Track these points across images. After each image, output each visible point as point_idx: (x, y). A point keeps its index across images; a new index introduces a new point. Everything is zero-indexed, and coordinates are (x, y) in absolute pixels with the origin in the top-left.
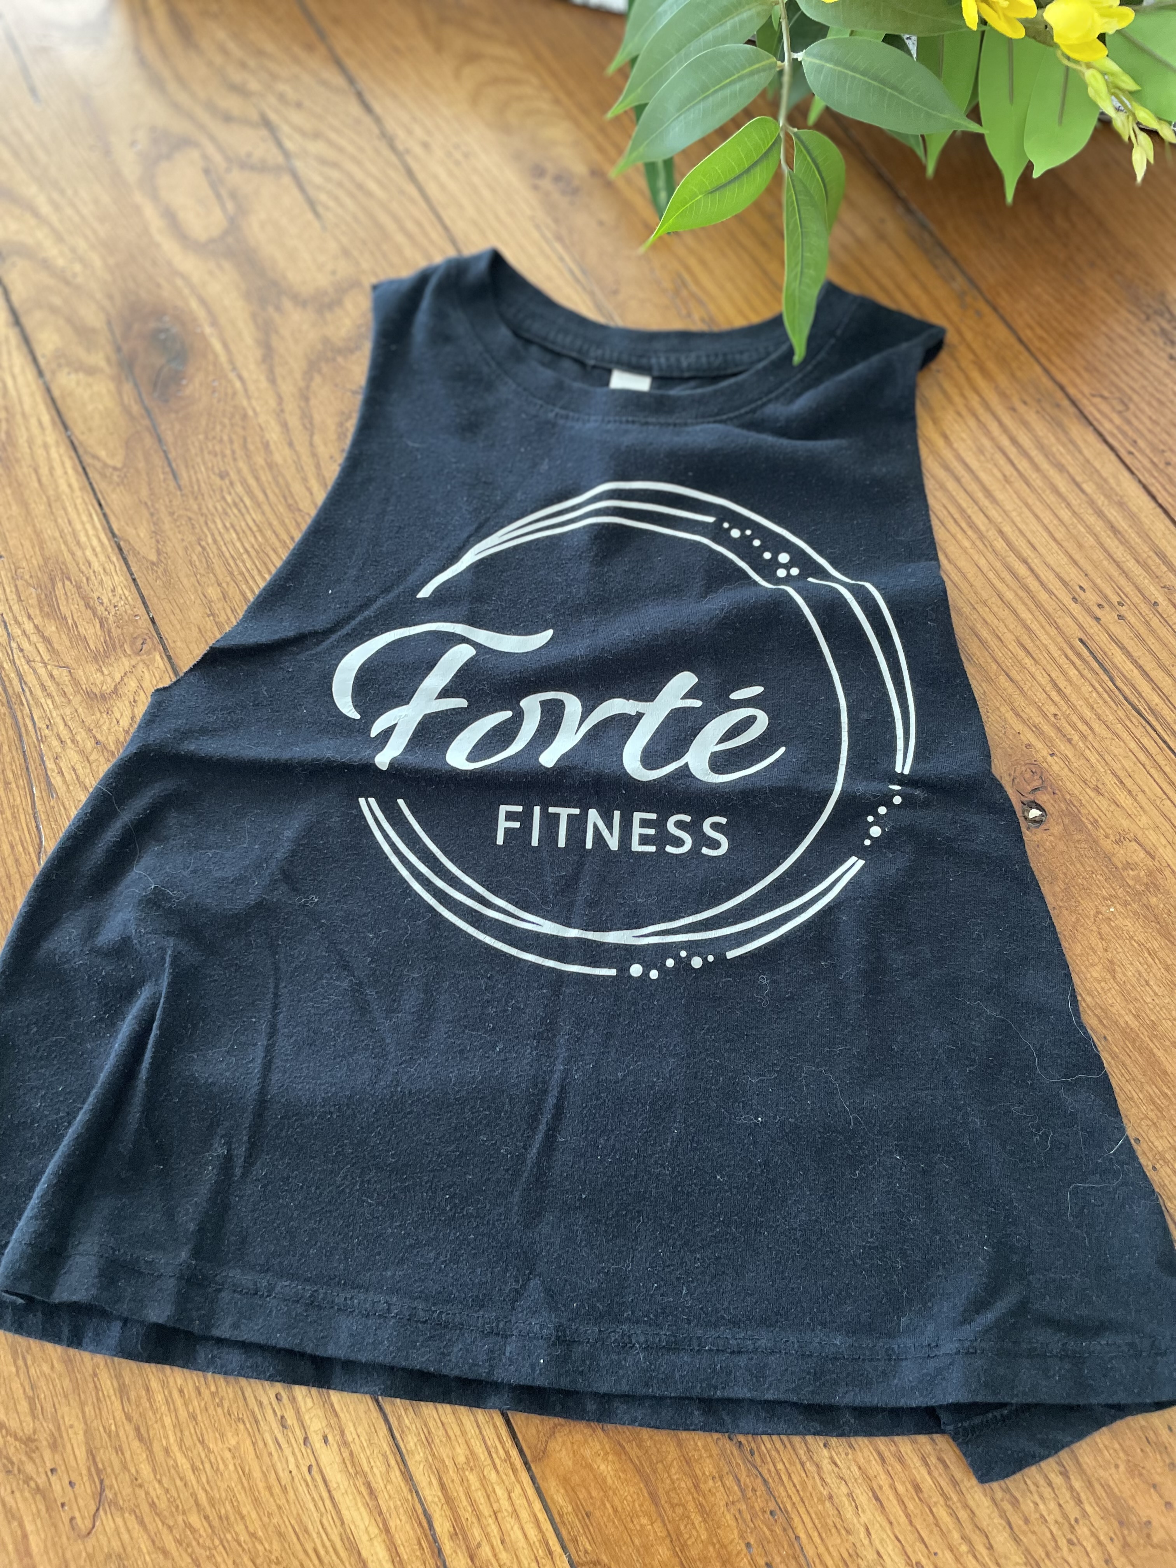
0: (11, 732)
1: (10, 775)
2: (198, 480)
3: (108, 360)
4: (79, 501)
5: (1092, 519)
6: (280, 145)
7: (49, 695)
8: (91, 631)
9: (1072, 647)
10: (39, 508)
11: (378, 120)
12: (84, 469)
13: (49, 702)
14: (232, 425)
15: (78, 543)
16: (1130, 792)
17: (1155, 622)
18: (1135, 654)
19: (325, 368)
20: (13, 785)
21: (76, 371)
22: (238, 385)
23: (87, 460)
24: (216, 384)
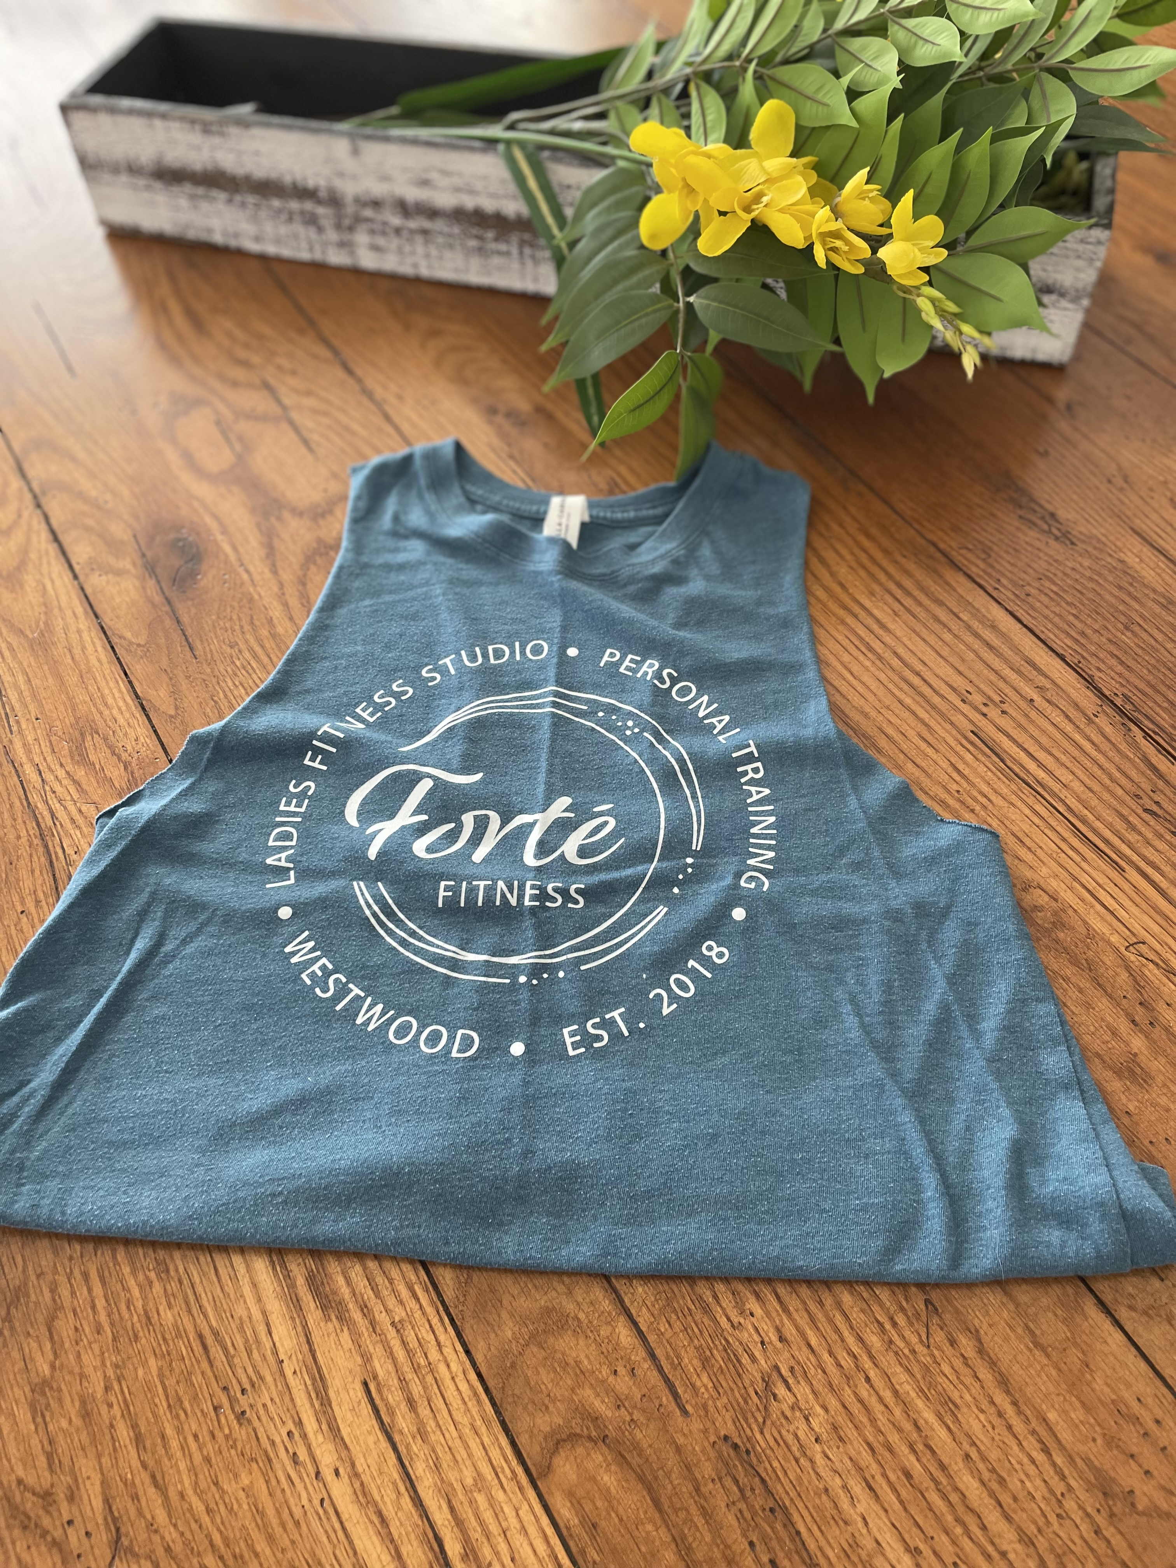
0: (43, 859)
1: (41, 896)
2: (211, 651)
3: (134, 564)
4: (107, 672)
5: (970, 639)
6: (278, 401)
7: (79, 827)
8: (116, 773)
9: (966, 738)
10: (72, 680)
11: (359, 381)
12: (112, 648)
13: (78, 832)
14: (240, 607)
15: (106, 704)
16: (1029, 849)
17: (1033, 714)
18: (1020, 741)
19: (319, 560)
20: (44, 903)
21: (106, 573)
22: (245, 577)
23: (115, 640)
24: (227, 577)
